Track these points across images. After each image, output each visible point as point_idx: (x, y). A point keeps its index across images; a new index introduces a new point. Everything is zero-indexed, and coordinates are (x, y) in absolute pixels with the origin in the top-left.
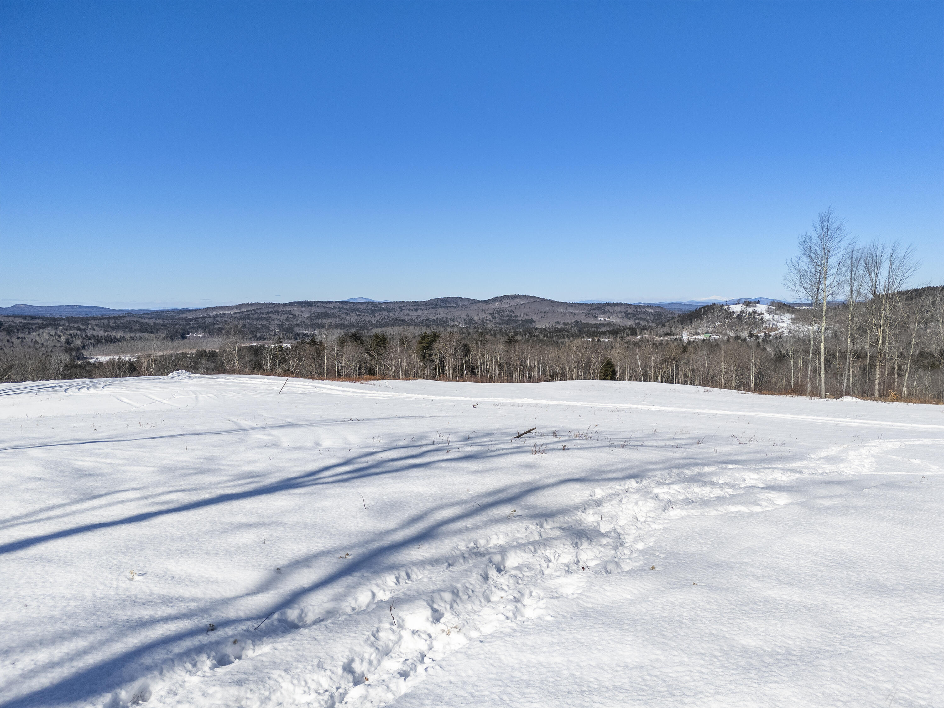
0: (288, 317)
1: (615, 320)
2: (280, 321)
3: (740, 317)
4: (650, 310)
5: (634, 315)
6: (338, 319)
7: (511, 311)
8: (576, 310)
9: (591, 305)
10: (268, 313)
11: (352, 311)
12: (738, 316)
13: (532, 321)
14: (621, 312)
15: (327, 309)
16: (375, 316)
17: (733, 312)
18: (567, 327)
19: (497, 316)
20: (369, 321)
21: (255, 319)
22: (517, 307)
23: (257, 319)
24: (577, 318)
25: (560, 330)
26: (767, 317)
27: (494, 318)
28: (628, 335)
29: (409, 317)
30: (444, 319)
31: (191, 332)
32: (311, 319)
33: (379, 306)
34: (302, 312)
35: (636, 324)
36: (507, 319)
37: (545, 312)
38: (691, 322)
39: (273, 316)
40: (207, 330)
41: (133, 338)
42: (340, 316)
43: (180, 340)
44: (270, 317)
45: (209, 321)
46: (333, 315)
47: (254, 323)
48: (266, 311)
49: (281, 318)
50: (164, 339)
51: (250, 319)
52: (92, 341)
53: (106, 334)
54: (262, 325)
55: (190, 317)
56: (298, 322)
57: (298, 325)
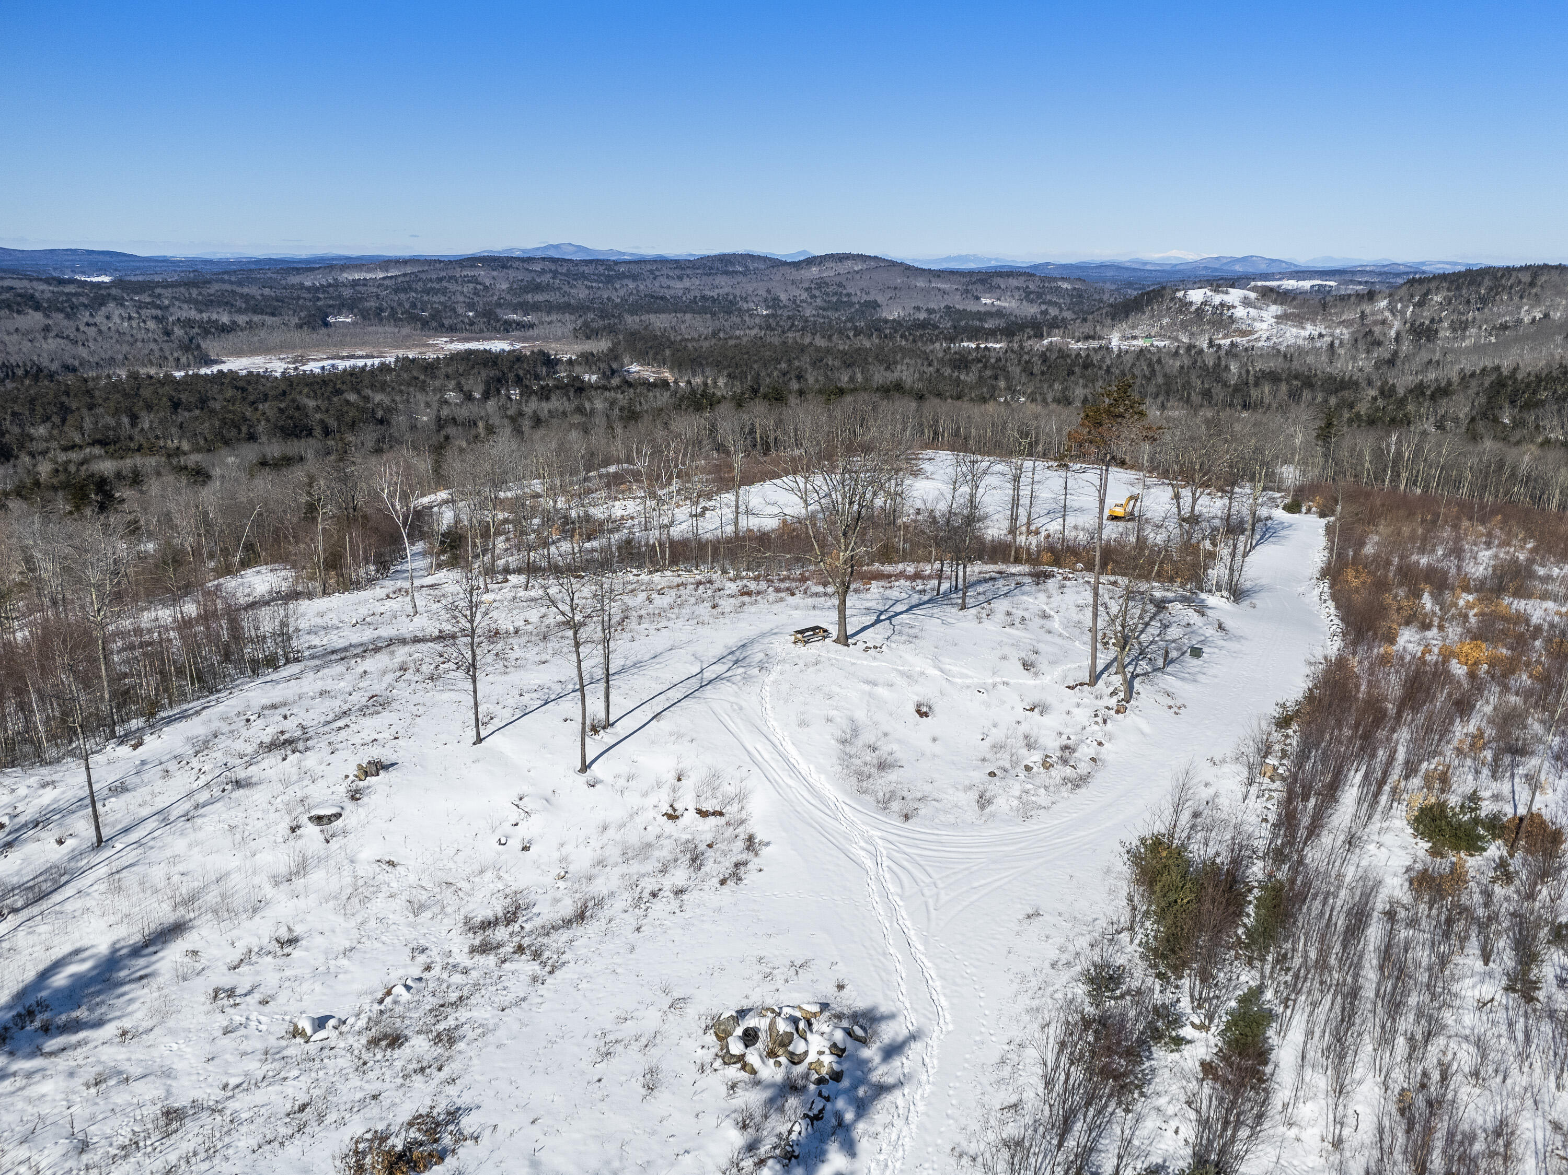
0: (475, 288)
1: (1008, 304)
2: (466, 296)
3: (1200, 311)
4: (1065, 285)
5: (1039, 295)
6: (557, 293)
7: (840, 285)
8: (946, 283)
9: (970, 273)
10: (440, 280)
11: (576, 277)
12: (1198, 309)
13: (875, 305)
14: (1018, 288)
15: (533, 274)
16: (616, 290)
17: (1191, 303)
18: (933, 316)
19: (817, 293)
20: (609, 299)
21: (423, 291)
22: (849, 276)
23: (428, 292)
24: (947, 301)
25: (923, 325)
26: (1240, 312)
27: (814, 297)
28: (1029, 338)
29: (672, 292)
30: (731, 297)
31: (331, 314)
32: (515, 294)
33: (616, 268)
34: (494, 278)
35: (1042, 313)
36: (834, 299)
37: (896, 288)
38: (1127, 317)
39: (452, 287)
40: (356, 310)
41: (250, 325)
42: (560, 289)
43: (323, 331)
44: (446, 288)
45: (347, 293)
46: (548, 285)
47: (426, 298)
48: (435, 276)
49: (465, 290)
50: (301, 327)
51: (416, 291)
52: (196, 330)
53: (205, 316)
54: (440, 303)
55: (308, 283)
56: (496, 298)
57: (499, 305)
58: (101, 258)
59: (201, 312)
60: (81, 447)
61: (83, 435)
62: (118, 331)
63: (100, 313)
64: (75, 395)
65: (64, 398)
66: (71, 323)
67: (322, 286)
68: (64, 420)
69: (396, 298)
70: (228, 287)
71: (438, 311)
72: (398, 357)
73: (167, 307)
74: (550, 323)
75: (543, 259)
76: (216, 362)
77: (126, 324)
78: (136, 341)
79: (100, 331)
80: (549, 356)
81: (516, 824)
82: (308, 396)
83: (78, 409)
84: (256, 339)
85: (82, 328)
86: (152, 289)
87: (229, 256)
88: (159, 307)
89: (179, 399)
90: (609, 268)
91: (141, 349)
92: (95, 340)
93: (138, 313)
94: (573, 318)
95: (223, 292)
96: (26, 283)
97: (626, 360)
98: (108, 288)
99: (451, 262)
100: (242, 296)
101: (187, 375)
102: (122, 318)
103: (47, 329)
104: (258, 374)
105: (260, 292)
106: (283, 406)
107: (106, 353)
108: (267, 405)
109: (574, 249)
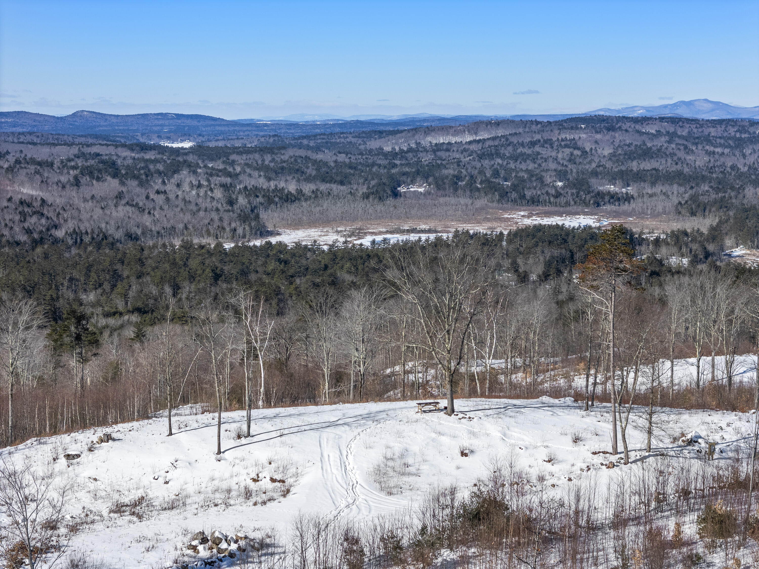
0: (572, 154)
2: (559, 163)
6: (669, 160)
10: (533, 144)
11: (697, 140)
15: (644, 137)
16: (744, 156)
20: (733, 167)
21: (511, 158)
23: (515, 158)
31: (404, 183)
32: (618, 161)
33: (752, 130)
34: (596, 142)
39: (545, 152)
40: (431, 179)
41: (316, 194)
42: (672, 155)
43: (390, 201)
44: (538, 153)
45: (426, 158)
46: (659, 150)
47: (512, 165)
48: (528, 140)
49: (560, 156)
50: (368, 197)
51: (503, 157)
52: (260, 199)
53: (272, 184)
54: (527, 171)
55: (387, 149)
56: (594, 165)
57: (595, 174)
58: (189, 122)
59: (269, 179)
60: (121, 314)
61: (126, 303)
62: (184, 199)
63: (172, 180)
64: (129, 264)
65: (118, 267)
66: (143, 191)
67: (402, 151)
68: (114, 286)
69: (478, 165)
70: (302, 153)
71: (523, 180)
72: (457, 231)
73: (237, 175)
74: (651, 196)
75: (662, 119)
76: (271, 234)
77: (194, 192)
78: (199, 210)
79: (168, 199)
80: (632, 235)
81: (168, 472)
82: (349, 272)
83: (128, 277)
84: (318, 209)
85: (152, 196)
86: (227, 155)
87: (317, 118)
88: (229, 175)
89: (222, 270)
90: (742, 130)
91: (202, 219)
92: (161, 208)
93: (208, 181)
94: (682, 189)
95: (296, 158)
96: (111, 150)
97: (728, 242)
98: (186, 154)
99: (549, 123)
100: (315, 162)
101: (236, 247)
102: (192, 186)
103: (120, 196)
104: (306, 246)
105: (334, 158)
106: (318, 280)
107: (168, 221)
108: (304, 280)
109: (710, 106)
